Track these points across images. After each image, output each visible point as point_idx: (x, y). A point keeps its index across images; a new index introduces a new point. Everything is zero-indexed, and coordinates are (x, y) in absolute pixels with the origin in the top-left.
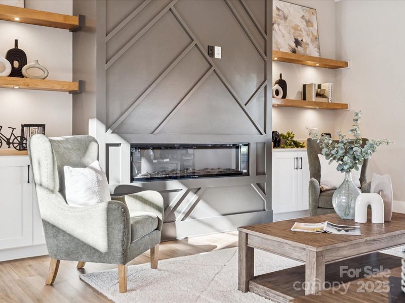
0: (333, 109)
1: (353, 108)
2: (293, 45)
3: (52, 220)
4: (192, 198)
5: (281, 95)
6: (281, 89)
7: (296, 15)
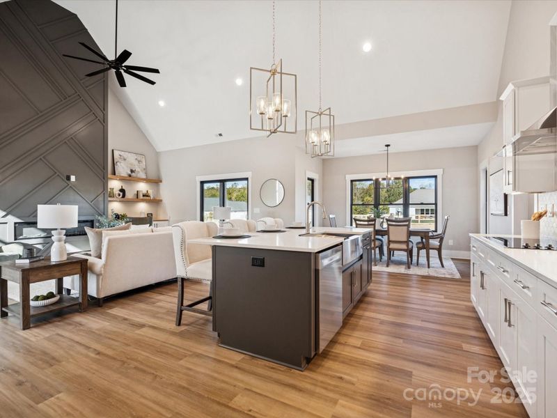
0: (156, 202)
1: (164, 201)
2: (130, 173)
5: (121, 196)
6: (121, 194)
7: (131, 158)
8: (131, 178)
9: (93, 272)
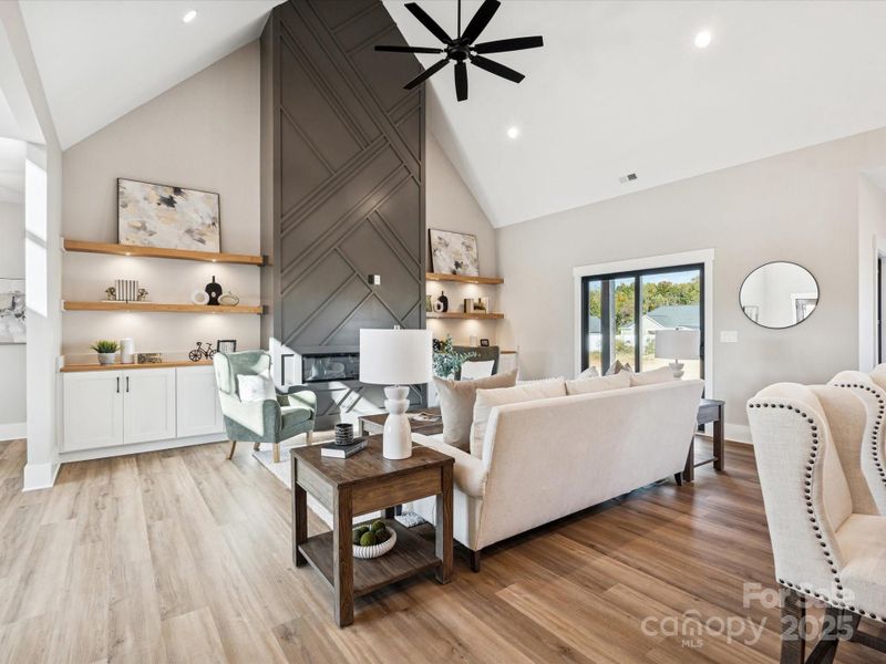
0: (494, 319)
1: (507, 317)
2: (454, 267)
3: (227, 415)
4: (354, 396)
5: (442, 309)
6: (442, 304)
7: (456, 242)
8: (455, 278)
9: (462, 488)
